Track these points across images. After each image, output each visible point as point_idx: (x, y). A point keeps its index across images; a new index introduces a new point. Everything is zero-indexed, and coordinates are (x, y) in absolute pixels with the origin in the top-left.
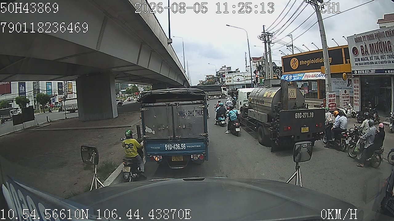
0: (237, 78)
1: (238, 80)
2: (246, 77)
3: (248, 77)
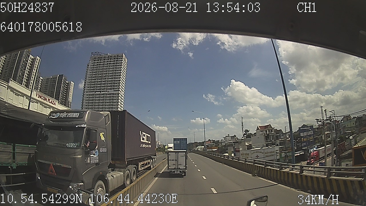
0: (256, 155)
1: (256, 157)
2: (265, 153)
3: (268, 153)
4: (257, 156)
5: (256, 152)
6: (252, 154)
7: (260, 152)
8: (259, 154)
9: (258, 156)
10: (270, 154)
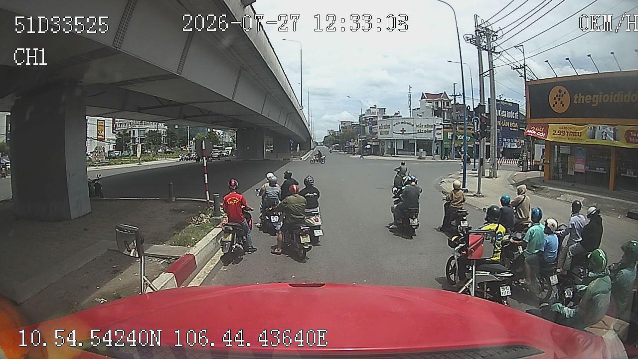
1: (401, 131)
2: (417, 126)
3: (421, 126)
4: (403, 130)
5: (402, 123)
6: (395, 125)
7: (408, 123)
8: (406, 127)
9: (405, 131)
10: (426, 129)
